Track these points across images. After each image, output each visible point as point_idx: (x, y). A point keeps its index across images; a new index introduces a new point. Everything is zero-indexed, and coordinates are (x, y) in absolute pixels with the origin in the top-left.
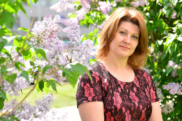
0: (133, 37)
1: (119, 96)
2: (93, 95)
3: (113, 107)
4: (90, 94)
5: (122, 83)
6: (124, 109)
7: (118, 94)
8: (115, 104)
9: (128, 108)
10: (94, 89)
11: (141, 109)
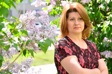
6: (85, 67)
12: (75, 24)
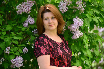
0: (52, 18)
1: (60, 50)
2: (46, 51)
3: (59, 56)
4: (44, 51)
5: (58, 43)
6: (64, 56)
7: (59, 49)
8: (59, 54)
9: (65, 55)
10: (46, 49)
11: (64, 57)
12: (49, 22)
